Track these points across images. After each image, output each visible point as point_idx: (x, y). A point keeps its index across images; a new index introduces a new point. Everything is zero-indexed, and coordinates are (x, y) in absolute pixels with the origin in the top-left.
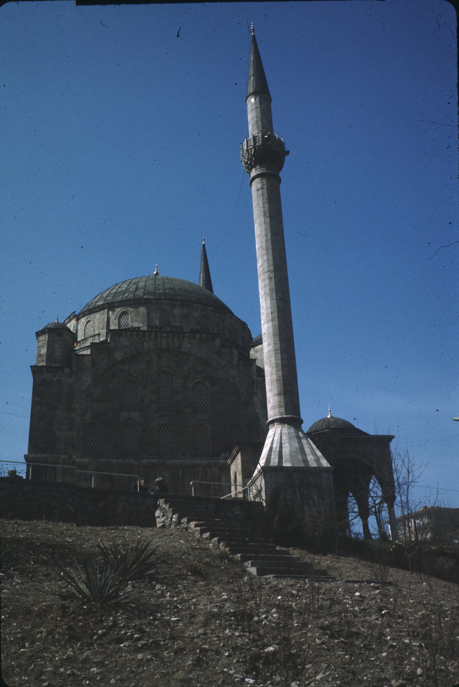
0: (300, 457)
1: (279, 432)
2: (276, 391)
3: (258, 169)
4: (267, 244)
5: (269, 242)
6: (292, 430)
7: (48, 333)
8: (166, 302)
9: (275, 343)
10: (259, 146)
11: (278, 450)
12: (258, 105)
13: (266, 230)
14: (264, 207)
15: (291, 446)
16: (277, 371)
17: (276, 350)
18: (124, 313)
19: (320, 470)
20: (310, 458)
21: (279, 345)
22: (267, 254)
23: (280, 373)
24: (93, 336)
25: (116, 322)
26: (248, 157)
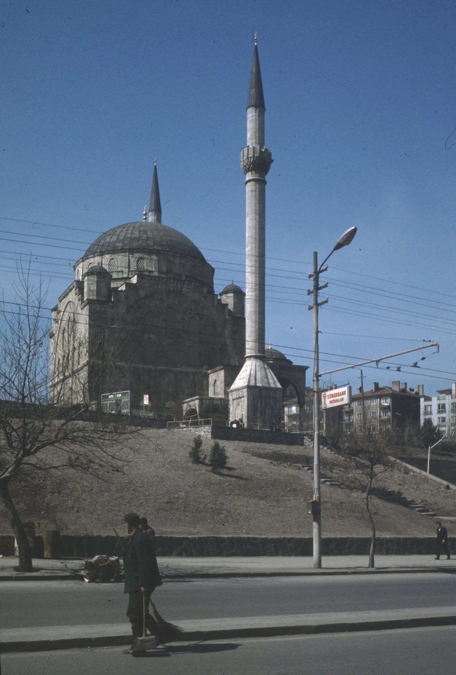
0: (266, 380)
1: (254, 364)
2: (253, 338)
3: (253, 174)
4: (255, 235)
5: (257, 234)
6: (262, 363)
7: (97, 275)
8: (171, 254)
9: (255, 307)
10: (257, 157)
11: (254, 375)
12: (257, 118)
13: (256, 225)
14: (255, 206)
15: (261, 373)
16: (255, 325)
17: (256, 312)
18: (141, 258)
19: (276, 389)
20: (271, 381)
21: (258, 309)
22: (255, 243)
23: (257, 327)
24: (117, 272)
25: (135, 264)
26: (247, 163)
